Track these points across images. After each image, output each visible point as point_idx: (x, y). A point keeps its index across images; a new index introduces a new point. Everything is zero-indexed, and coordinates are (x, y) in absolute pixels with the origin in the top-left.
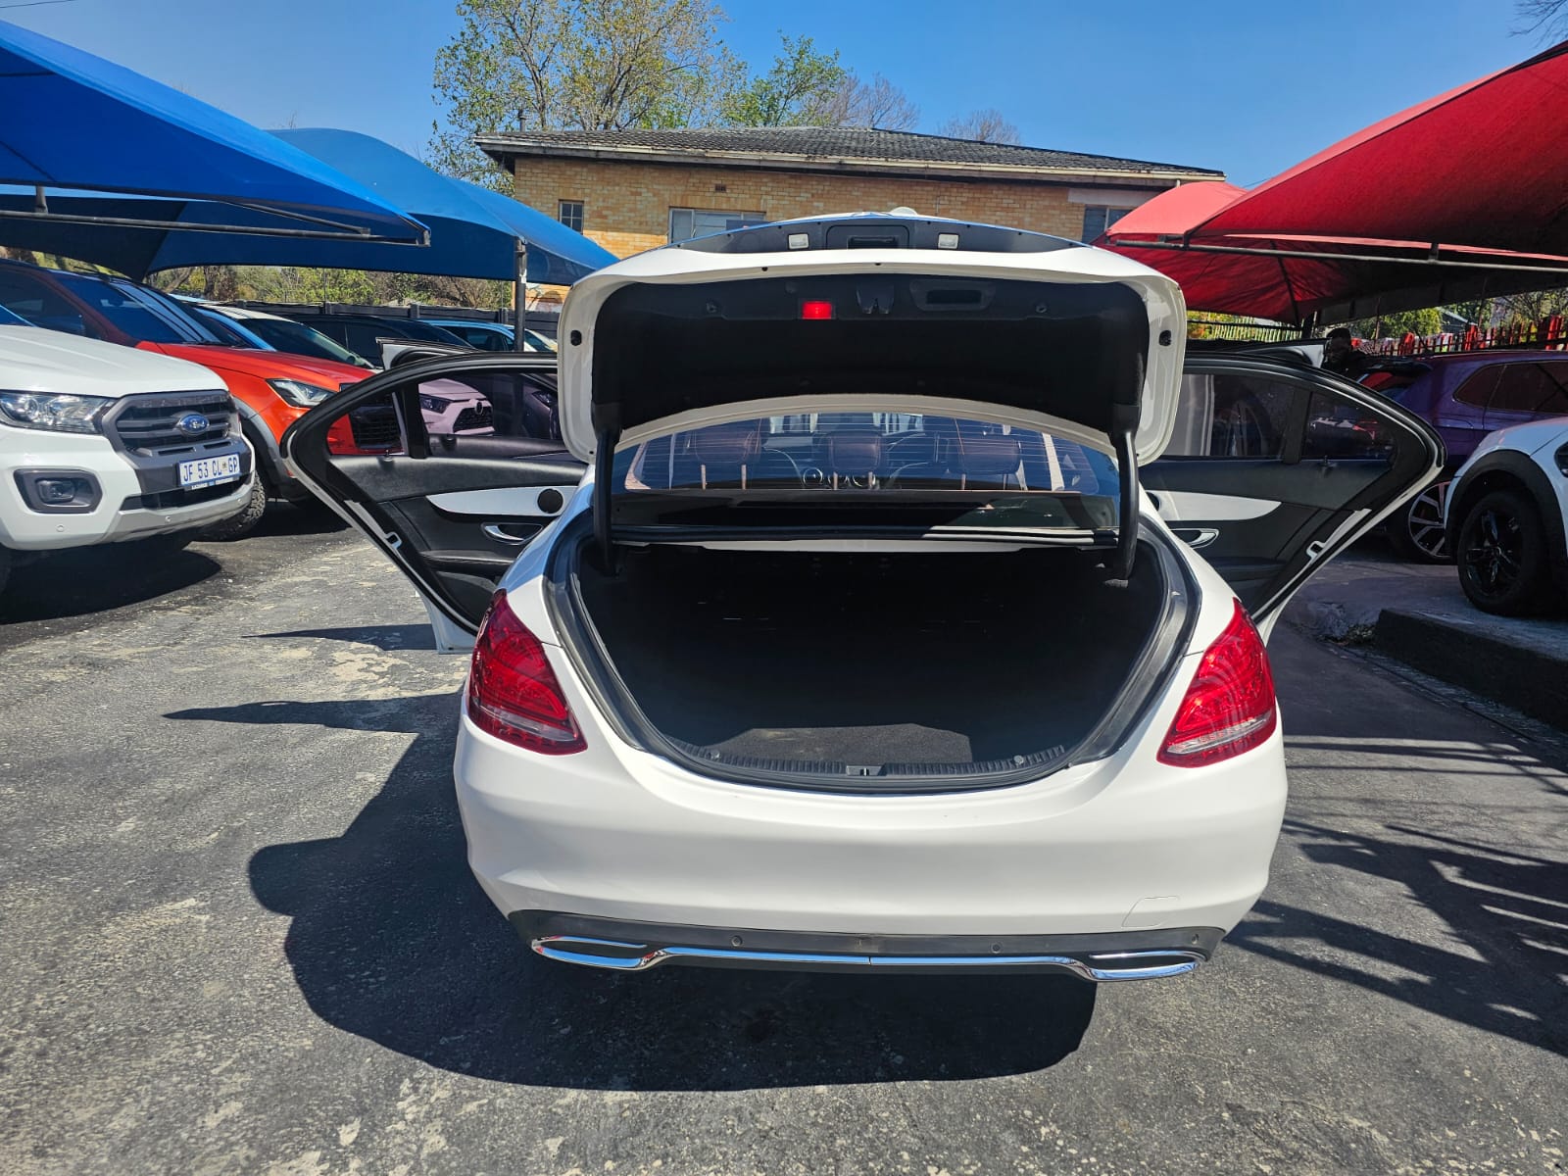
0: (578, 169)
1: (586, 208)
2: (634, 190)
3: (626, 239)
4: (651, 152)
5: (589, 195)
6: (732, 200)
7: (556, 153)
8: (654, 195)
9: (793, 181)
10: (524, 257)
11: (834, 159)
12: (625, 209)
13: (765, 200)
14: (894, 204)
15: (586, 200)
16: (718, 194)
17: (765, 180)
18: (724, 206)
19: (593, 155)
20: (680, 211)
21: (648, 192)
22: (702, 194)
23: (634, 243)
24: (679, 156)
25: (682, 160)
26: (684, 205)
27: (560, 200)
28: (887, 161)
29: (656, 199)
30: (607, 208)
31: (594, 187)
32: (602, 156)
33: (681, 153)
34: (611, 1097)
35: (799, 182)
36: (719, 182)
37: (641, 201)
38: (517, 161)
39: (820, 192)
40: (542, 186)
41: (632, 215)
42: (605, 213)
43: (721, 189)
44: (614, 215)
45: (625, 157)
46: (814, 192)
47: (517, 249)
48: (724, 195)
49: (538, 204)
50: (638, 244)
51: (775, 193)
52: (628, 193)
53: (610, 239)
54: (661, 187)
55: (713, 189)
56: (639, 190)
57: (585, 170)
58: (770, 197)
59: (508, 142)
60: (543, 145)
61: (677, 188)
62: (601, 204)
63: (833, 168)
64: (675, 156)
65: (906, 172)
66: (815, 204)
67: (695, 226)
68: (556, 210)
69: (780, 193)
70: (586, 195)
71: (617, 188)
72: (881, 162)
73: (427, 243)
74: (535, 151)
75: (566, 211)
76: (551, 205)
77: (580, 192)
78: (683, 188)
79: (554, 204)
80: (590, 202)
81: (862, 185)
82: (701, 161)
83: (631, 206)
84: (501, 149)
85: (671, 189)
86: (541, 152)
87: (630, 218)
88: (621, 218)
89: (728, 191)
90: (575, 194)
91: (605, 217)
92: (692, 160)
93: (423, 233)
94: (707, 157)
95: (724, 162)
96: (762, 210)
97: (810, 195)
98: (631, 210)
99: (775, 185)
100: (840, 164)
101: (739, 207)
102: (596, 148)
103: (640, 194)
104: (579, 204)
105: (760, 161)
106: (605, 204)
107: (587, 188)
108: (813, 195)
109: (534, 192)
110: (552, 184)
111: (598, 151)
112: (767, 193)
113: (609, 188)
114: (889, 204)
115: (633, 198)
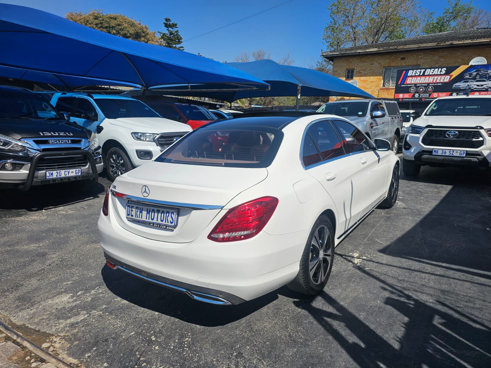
0: (354, 59)
1: (355, 70)
2: (372, 63)
3: (367, 79)
4: (378, 50)
5: (356, 66)
6: (407, 62)
7: (346, 55)
8: (378, 64)
9: (432, 53)
10: (300, 90)
11: (448, 43)
12: (368, 70)
13: (420, 61)
14: (476, 56)
15: (355, 68)
16: (402, 61)
17: (421, 54)
18: (404, 65)
19: (358, 54)
20: (387, 68)
21: (376, 63)
22: (396, 61)
23: (370, 80)
24: (388, 50)
25: (389, 51)
26: (389, 66)
27: (347, 69)
28: (472, 40)
29: (379, 65)
30: (362, 70)
31: (358, 64)
32: (361, 53)
33: (388, 49)
34: (125, 302)
35: (434, 53)
36: (402, 57)
37: (374, 66)
38: (334, 59)
39: (443, 55)
40: (341, 66)
41: (370, 71)
42: (361, 71)
43: (403, 59)
44: (364, 72)
45: (369, 53)
46: (441, 55)
47: (297, 88)
48: (404, 61)
49: (340, 71)
50: (371, 80)
51: (424, 58)
52: (369, 64)
53: (362, 80)
54: (381, 61)
55: (400, 59)
56: (373, 63)
57: (356, 59)
58: (422, 60)
59: (331, 54)
60: (342, 53)
61: (387, 60)
62: (360, 69)
63: (448, 46)
64: (386, 50)
65: (481, 44)
66: (441, 60)
67: (392, 72)
68: (345, 72)
69: (427, 58)
70: (355, 66)
71: (366, 63)
72: (469, 41)
73: (269, 89)
74: (339, 55)
75: (348, 72)
76: (343, 71)
77: (353, 66)
78: (389, 60)
79: (345, 71)
80: (356, 69)
81: (462, 51)
82: (395, 50)
83: (371, 68)
84: (329, 56)
85: (384, 61)
86: (341, 55)
87: (369, 72)
88: (366, 72)
89: (406, 59)
90: (352, 67)
91: (361, 73)
92: (392, 51)
93: (268, 87)
94: (398, 49)
95: (404, 50)
96: (418, 64)
97: (439, 57)
98: (370, 70)
99: (425, 55)
100: (451, 44)
101: (410, 64)
102: (359, 51)
103: (374, 64)
104: (353, 69)
105: (418, 47)
106: (361, 69)
107: (356, 65)
108: (440, 57)
109: (339, 68)
110: (344, 65)
111: (360, 52)
112: (421, 58)
113: (363, 63)
114: (474, 56)
115: (371, 66)
